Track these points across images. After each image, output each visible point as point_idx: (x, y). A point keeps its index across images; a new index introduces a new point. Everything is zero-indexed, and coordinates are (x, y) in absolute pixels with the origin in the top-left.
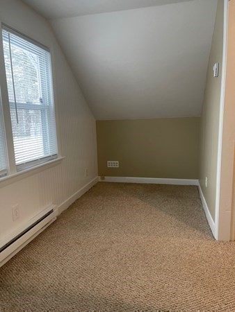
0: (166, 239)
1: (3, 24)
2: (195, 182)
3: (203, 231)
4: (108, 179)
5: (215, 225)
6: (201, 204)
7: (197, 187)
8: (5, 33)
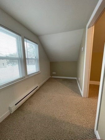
0: (68, 96)
1: (24, 37)
2: (76, 78)
3: (79, 94)
4: (53, 77)
5: (82, 93)
6: (77, 85)
7: (76, 80)
8: (25, 40)
